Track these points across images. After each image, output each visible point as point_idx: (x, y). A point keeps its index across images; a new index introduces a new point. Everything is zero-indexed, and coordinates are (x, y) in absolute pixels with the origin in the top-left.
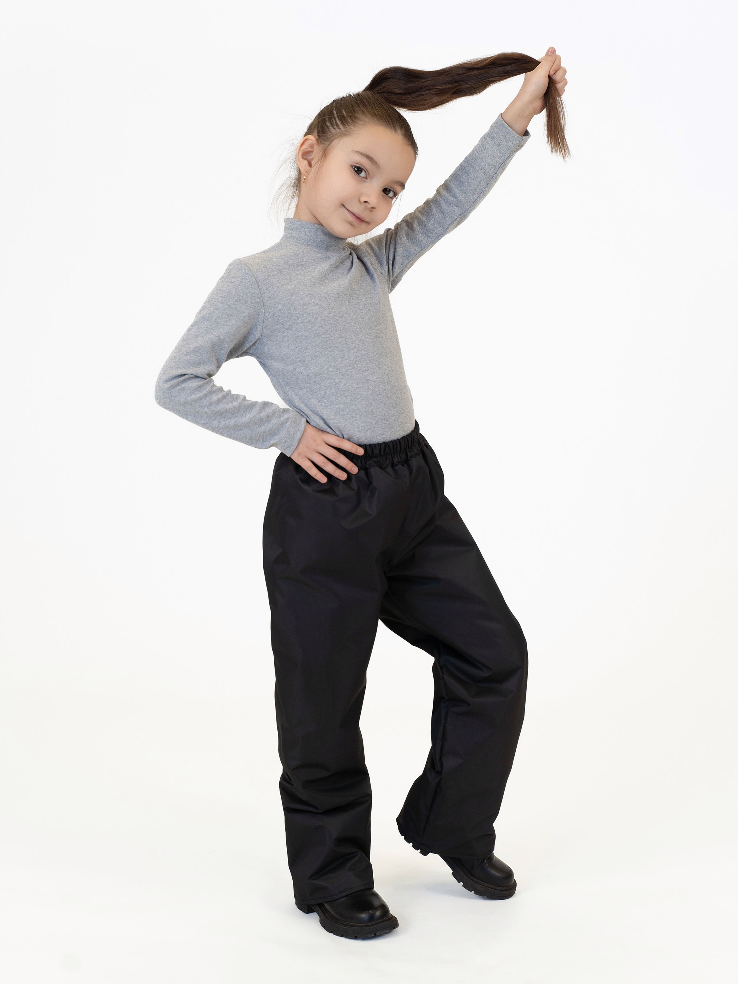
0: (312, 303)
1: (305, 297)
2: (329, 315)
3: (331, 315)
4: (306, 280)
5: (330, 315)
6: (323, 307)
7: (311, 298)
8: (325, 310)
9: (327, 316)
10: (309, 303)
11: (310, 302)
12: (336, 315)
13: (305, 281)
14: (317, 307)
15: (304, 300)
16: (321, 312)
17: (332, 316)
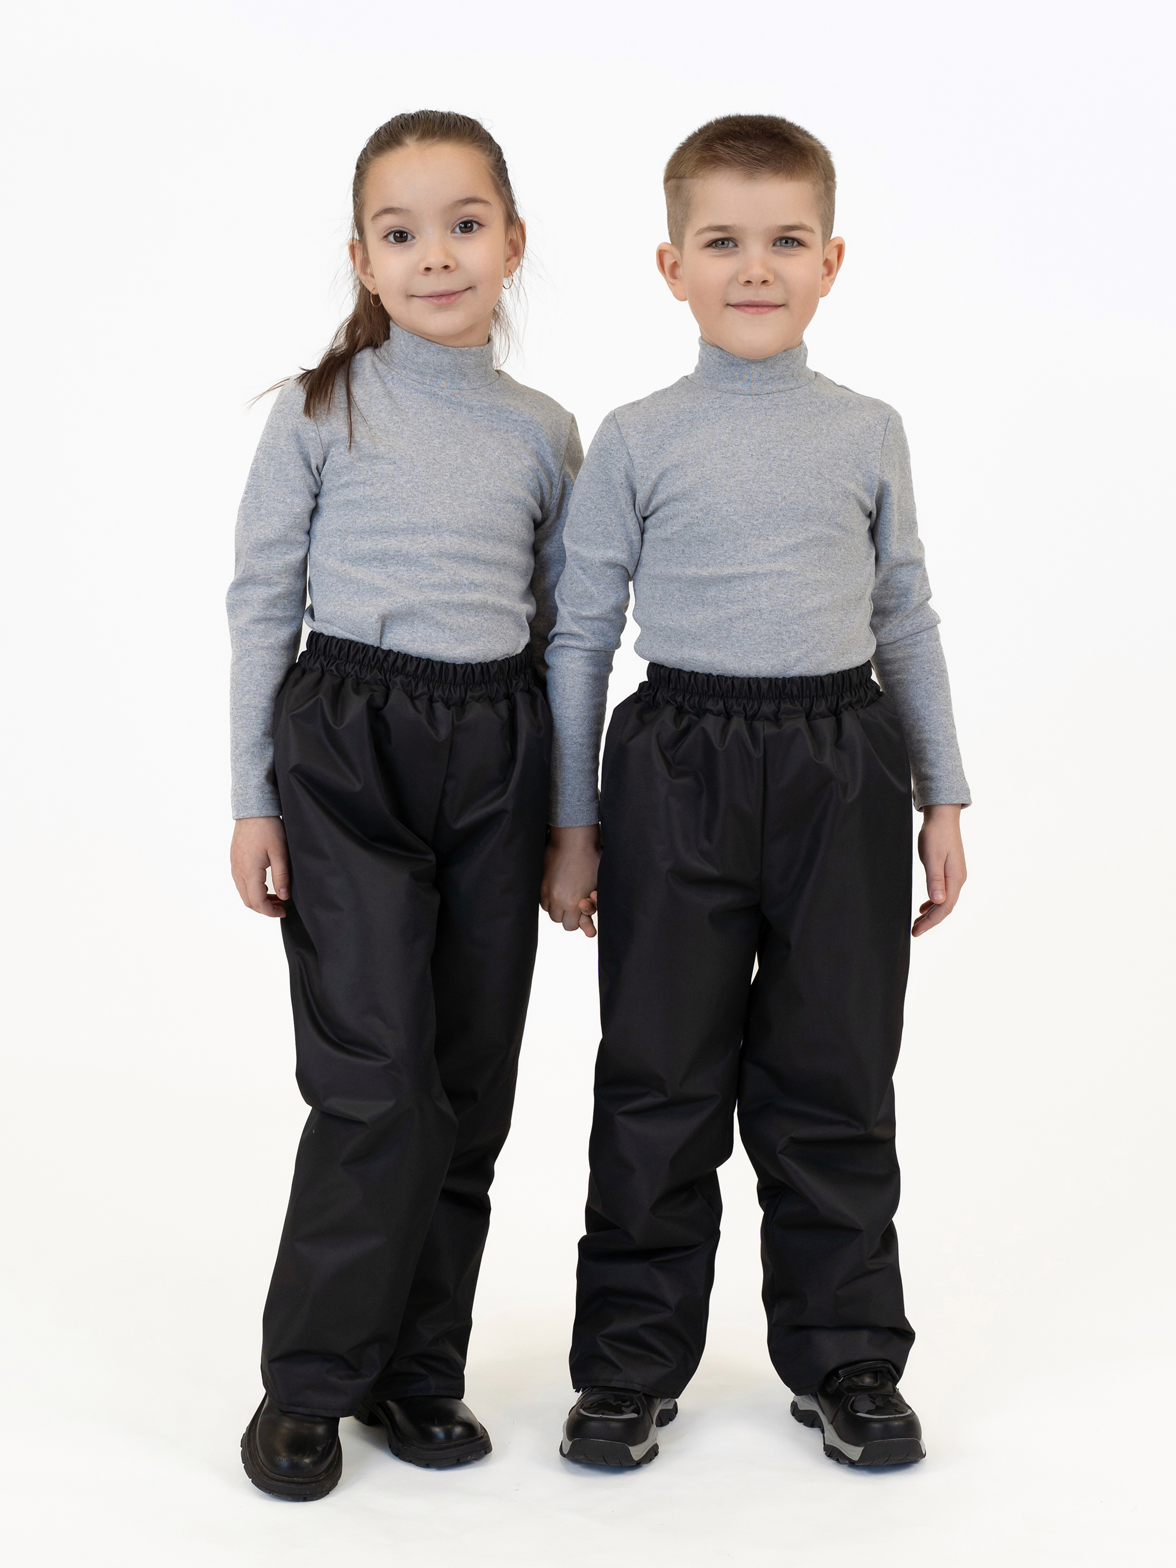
0: (387, 458)
1: (381, 447)
2: (404, 485)
3: (409, 486)
4: (391, 423)
5: (406, 485)
6: (401, 470)
7: (388, 450)
8: (401, 475)
9: (402, 486)
10: (383, 457)
11: (386, 457)
12: (416, 487)
13: (388, 423)
14: (392, 467)
15: (378, 450)
16: (395, 477)
17: (409, 488)
